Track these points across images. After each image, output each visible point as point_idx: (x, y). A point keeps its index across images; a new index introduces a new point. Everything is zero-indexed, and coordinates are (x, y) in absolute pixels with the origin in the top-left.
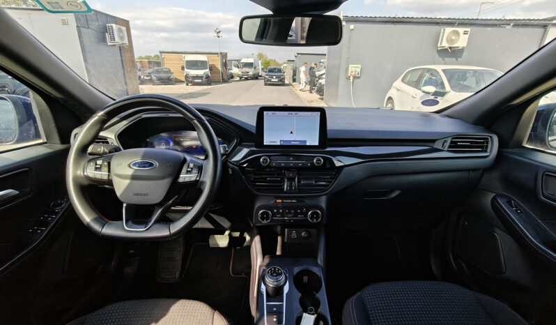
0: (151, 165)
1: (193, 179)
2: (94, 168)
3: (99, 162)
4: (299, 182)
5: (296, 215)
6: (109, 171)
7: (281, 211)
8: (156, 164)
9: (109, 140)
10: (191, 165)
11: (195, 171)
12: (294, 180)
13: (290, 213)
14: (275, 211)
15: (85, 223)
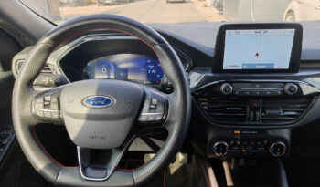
0: (108, 101)
1: (158, 118)
2: (42, 106)
3: (48, 98)
4: (264, 112)
5: (256, 147)
6: (59, 109)
7: (238, 143)
8: (114, 101)
9: (50, 66)
10: (155, 101)
11: (160, 108)
12: (258, 109)
13: (249, 145)
14: (232, 143)
15: (38, 170)
